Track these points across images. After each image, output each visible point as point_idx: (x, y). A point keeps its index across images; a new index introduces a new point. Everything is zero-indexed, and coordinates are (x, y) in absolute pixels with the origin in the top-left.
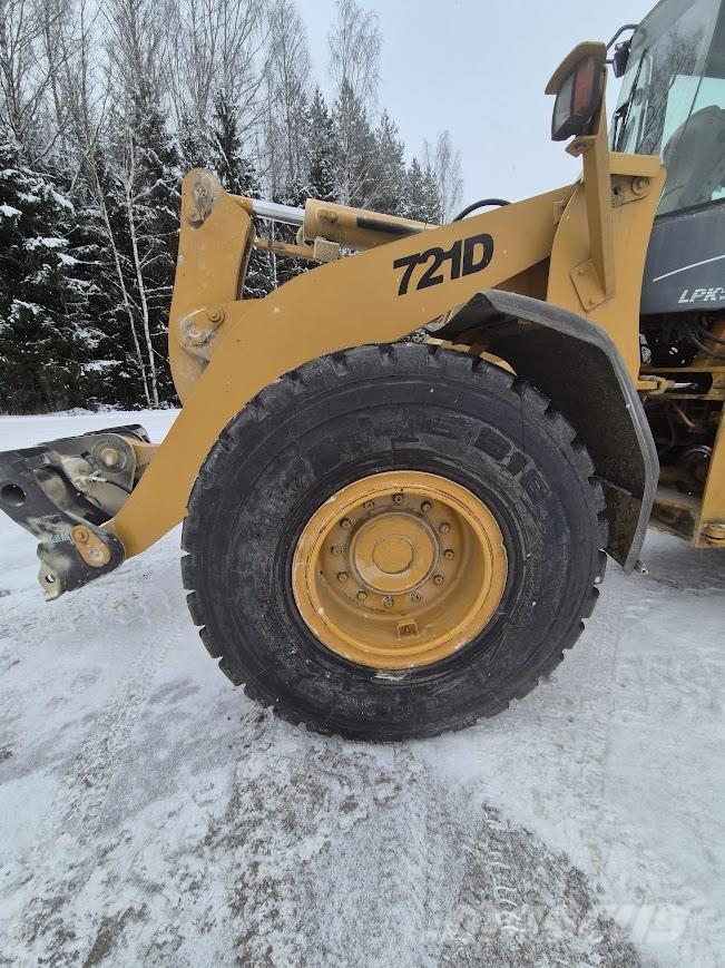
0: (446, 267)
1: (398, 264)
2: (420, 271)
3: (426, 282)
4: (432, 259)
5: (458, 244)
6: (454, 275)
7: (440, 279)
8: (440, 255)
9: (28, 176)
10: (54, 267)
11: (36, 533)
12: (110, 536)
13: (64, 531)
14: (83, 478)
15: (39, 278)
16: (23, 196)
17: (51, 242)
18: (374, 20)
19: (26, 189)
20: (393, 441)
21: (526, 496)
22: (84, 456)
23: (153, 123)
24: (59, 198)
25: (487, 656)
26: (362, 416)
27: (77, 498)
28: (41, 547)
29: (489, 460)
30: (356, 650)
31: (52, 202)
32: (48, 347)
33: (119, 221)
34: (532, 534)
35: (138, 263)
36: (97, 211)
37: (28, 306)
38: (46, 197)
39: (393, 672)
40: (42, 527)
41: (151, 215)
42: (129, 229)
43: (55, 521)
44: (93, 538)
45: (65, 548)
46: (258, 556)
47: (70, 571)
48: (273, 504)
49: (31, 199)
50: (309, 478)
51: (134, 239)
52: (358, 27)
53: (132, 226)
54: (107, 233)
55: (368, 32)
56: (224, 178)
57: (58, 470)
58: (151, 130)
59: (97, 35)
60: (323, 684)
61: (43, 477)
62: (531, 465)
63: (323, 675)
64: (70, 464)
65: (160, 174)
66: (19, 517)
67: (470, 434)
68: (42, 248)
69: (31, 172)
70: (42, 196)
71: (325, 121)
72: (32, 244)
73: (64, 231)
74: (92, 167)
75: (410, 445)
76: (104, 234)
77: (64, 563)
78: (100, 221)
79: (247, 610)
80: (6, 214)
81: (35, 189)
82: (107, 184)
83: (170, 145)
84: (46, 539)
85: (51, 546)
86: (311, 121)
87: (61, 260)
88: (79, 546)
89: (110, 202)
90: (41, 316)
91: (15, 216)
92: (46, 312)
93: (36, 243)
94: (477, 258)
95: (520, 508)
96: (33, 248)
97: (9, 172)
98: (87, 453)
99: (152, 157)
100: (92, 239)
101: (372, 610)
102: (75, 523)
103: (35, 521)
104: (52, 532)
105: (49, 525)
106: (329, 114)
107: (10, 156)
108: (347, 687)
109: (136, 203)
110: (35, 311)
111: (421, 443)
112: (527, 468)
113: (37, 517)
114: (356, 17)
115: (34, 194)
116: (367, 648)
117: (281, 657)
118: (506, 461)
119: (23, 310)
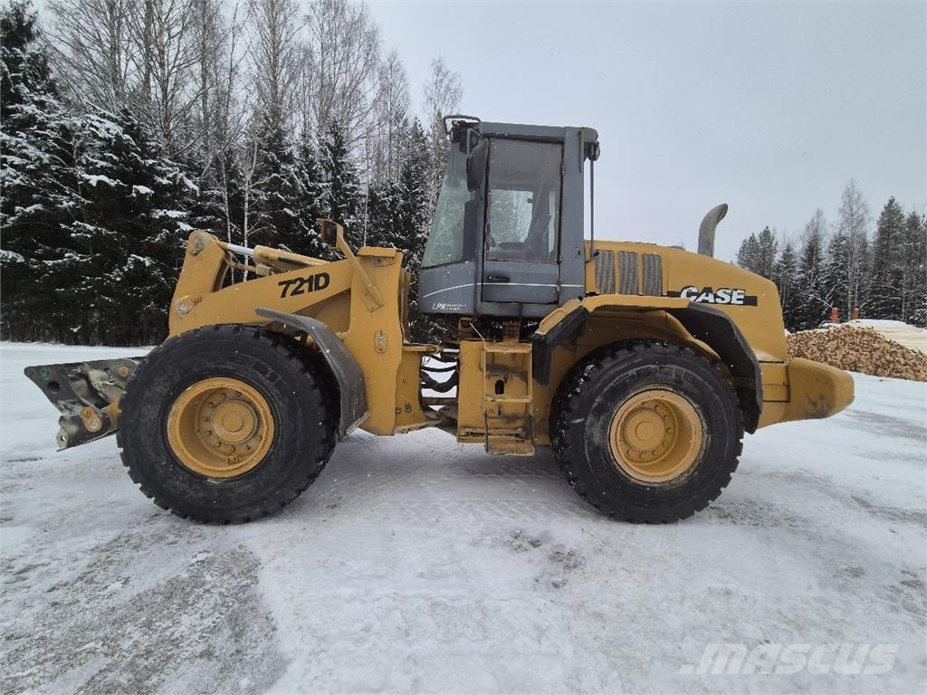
0: (306, 286)
1: (280, 284)
2: (292, 287)
3: (295, 292)
4: (298, 283)
5: (311, 277)
6: (310, 290)
7: (303, 292)
8: (302, 281)
9: (168, 165)
10: (172, 231)
11: (61, 410)
12: (104, 414)
13: (78, 410)
14: (101, 383)
15: (157, 239)
16: (159, 179)
17: (173, 214)
18: (458, 79)
19: (163, 175)
20: (216, 364)
21: (278, 392)
22: (105, 370)
23: (276, 135)
24: (189, 183)
25: (264, 473)
26: (203, 353)
27: (93, 392)
28: (62, 419)
29: (260, 375)
30: (199, 466)
31: (182, 184)
32: (154, 292)
33: (236, 201)
34: (283, 409)
35: (246, 231)
36: (219, 191)
37: (142, 259)
38: (178, 181)
39: (217, 479)
40: (66, 407)
41: (264, 197)
42: (244, 205)
43: (74, 403)
44: (94, 415)
45: (77, 420)
46: (151, 412)
47: (76, 435)
48: (160, 388)
49: (165, 181)
50: (177, 378)
51: (246, 214)
52: (446, 82)
53: (247, 204)
54: (225, 208)
55: (453, 86)
56: (330, 174)
57: (86, 377)
58: (275, 141)
59: (243, 69)
60: (178, 483)
61: (73, 379)
62: (280, 378)
63: (178, 478)
64: (95, 375)
65: (276, 170)
66: (54, 400)
67: (251, 363)
68: (166, 218)
69: (170, 162)
70: (175, 182)
71: (421, 138)
72: (158, 214)
73: (189, 204)
74: (223, 160)
75: (224, 366)
76: (223, 209)
77: (74, 429)
78: (220, 199)
79: (143, 439)
80: (141, 192)
81: (171, 175)
82: (233, 174)
83: (289, 150)
84: (66, 414)
85: (68, 419)
86: (411, 137)
87: (179, 227)
88: (84, 419)
89: (231, 187)
90: (152, 267)
91: (147, 194)
92: (157, 265)
93: (161, 213)
94: (321, 284)
95: (277, 398)
96: (157, 217)
97: (151, 162)
98: (108, 369)
99: (272, 157)
100: (211, 211)
101: (224, 453)
102: (84, 405)
103: (62, 403)
104: (71, 410)
105: (70, 406)
106: (425, 133)
107: (154, 150)
108: (190, 485)
109: (253, 188)
110: (147, 264)
111: (230, 366)
112: (278, 379)
113: (64, 400)
114: (445, 75)
115: (168, 179)
116: (204, 466)
117: (157, 466)
118: (268, 376)
119: (137, 262)
